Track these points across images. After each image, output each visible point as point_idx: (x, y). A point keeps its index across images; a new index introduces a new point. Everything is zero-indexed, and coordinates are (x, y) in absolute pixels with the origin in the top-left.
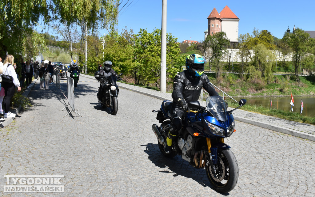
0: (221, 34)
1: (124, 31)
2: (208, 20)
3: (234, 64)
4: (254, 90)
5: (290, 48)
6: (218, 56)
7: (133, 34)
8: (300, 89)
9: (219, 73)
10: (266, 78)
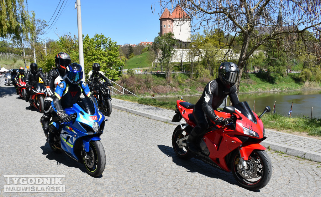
0: (170, 35)
1: (68, 37)
2: (160, 20)
3: (185, 64)
4: (202, 88)
6: (167, 57)
7: (76, 39)
8: (249, 86)
9: (169, 74)
10: (215, 77)
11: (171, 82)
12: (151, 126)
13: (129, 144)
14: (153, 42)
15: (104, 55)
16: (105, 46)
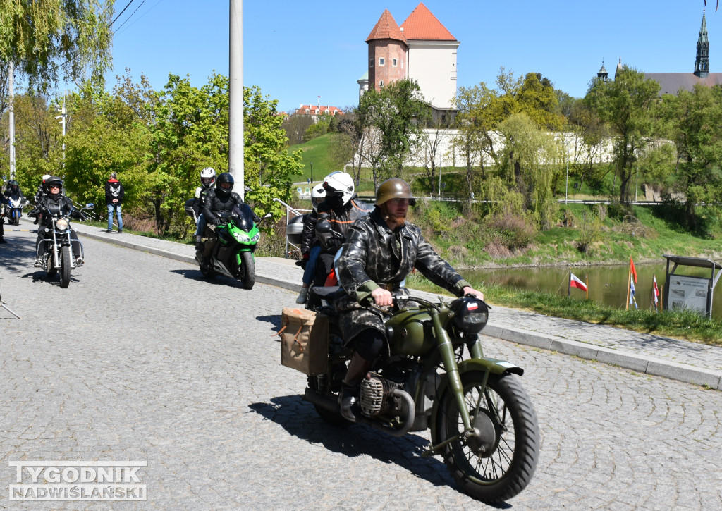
0: (405, 88)
1: (122, 81)
2: (367, 45)
3: (444, 173)
4: (502, 248)
5: (607, 126)
6: (397, 149)
7: (147, 90)
8: (636, 243)
10: (536, 214)
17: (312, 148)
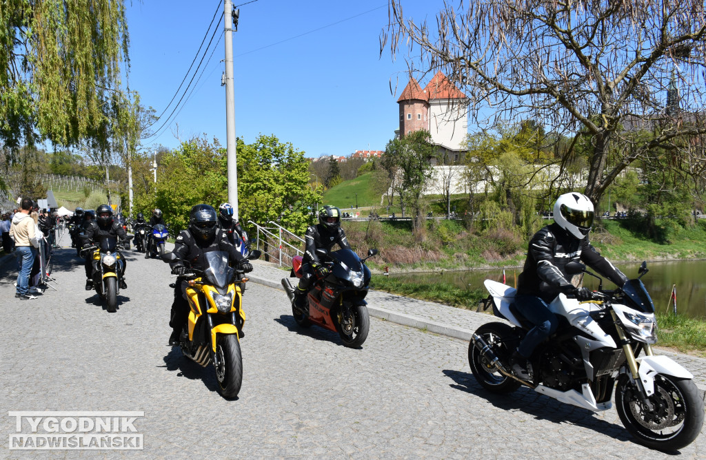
0: (421, 137)
1: (202, 143)
2: (398, 104)
4: (495, 254)
6: (415, 182)
7: (218, 147)
9: (419, 221)
10: (524, 228)
11: (425, 239)
12: (391, 338)
13: (348, 375)
14: (385, 150)
15: (277, 180)
16: (279, 161)
17: (359, 182)
